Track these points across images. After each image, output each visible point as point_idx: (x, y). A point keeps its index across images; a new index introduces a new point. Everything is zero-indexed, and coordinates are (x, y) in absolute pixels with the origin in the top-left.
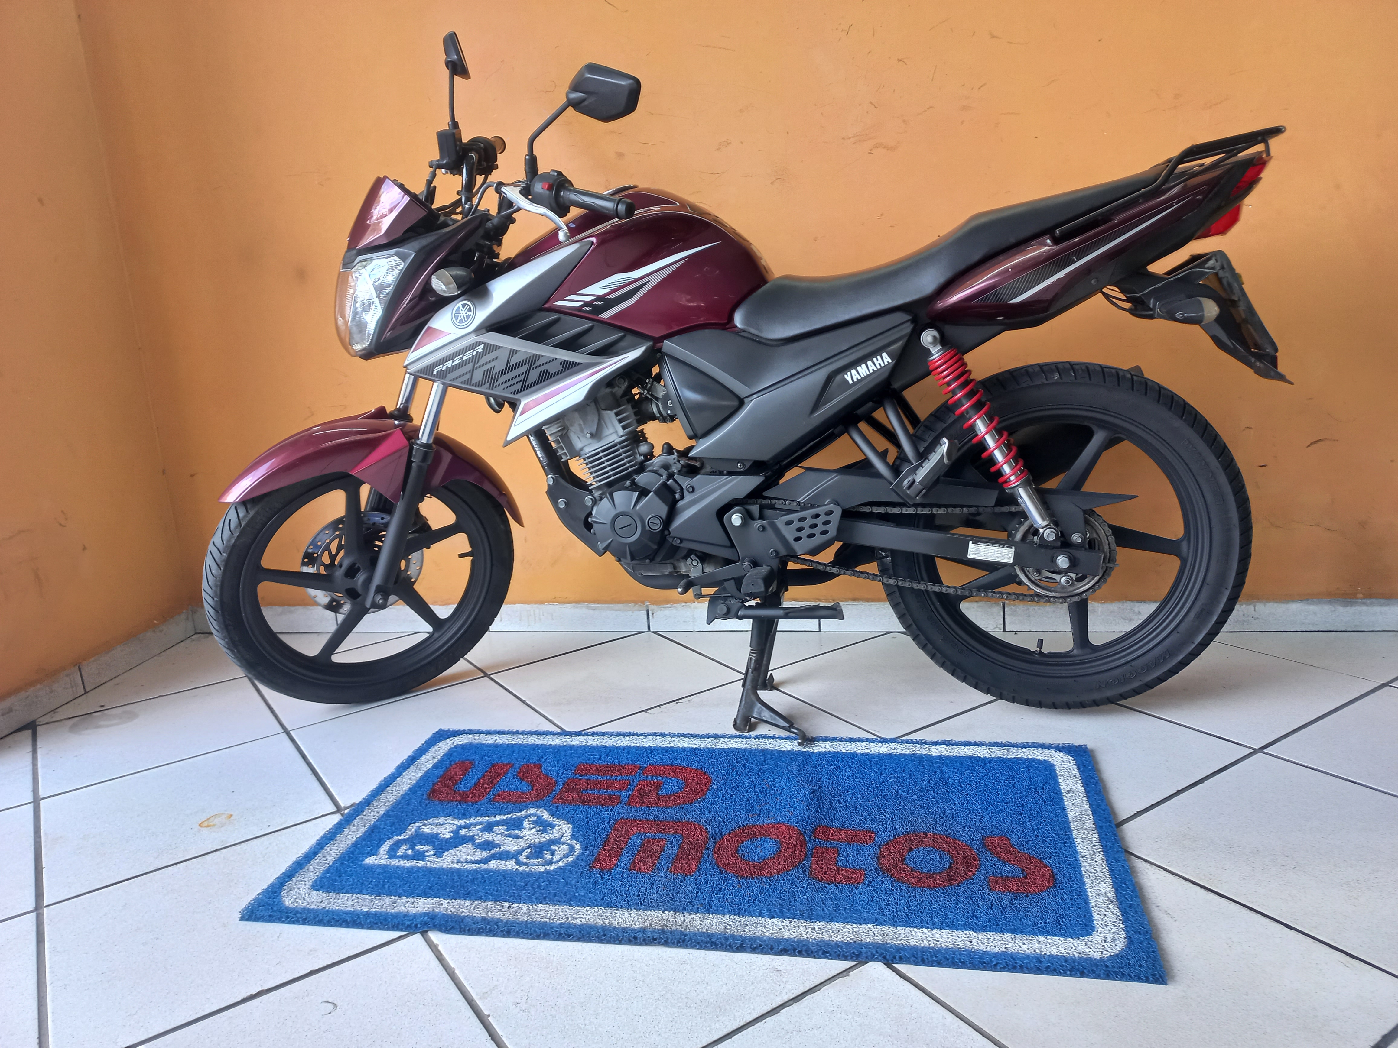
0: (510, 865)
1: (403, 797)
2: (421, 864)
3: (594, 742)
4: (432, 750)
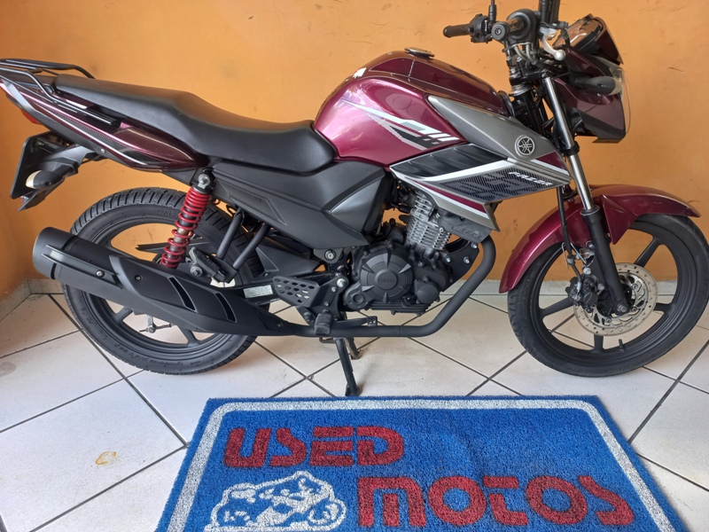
3: (316, 406)
4: (212, 419)
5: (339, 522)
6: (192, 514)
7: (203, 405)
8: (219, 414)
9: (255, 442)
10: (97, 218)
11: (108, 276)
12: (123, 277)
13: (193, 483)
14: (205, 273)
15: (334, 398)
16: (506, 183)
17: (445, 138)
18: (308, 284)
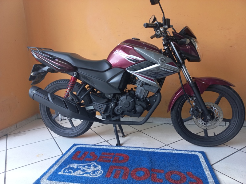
0: (88, 175)
1: (67, 158)
2: (70, 174)
3: (105, 147)
4: (73, 148)
5: (99, 175)
6: (57, 169)
7: (72, 145)
8: (75, 147)
9: (83, 154)
10: (50, 87)
11: (46, 98)
12: (50, 99)
13: (60, 162)
14: (73, 100)
15: (112, 146)
16: (158, 72)
17: (140, 59)
18: (103, 105)
